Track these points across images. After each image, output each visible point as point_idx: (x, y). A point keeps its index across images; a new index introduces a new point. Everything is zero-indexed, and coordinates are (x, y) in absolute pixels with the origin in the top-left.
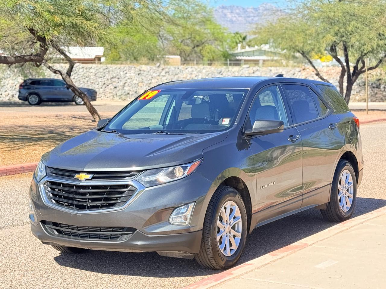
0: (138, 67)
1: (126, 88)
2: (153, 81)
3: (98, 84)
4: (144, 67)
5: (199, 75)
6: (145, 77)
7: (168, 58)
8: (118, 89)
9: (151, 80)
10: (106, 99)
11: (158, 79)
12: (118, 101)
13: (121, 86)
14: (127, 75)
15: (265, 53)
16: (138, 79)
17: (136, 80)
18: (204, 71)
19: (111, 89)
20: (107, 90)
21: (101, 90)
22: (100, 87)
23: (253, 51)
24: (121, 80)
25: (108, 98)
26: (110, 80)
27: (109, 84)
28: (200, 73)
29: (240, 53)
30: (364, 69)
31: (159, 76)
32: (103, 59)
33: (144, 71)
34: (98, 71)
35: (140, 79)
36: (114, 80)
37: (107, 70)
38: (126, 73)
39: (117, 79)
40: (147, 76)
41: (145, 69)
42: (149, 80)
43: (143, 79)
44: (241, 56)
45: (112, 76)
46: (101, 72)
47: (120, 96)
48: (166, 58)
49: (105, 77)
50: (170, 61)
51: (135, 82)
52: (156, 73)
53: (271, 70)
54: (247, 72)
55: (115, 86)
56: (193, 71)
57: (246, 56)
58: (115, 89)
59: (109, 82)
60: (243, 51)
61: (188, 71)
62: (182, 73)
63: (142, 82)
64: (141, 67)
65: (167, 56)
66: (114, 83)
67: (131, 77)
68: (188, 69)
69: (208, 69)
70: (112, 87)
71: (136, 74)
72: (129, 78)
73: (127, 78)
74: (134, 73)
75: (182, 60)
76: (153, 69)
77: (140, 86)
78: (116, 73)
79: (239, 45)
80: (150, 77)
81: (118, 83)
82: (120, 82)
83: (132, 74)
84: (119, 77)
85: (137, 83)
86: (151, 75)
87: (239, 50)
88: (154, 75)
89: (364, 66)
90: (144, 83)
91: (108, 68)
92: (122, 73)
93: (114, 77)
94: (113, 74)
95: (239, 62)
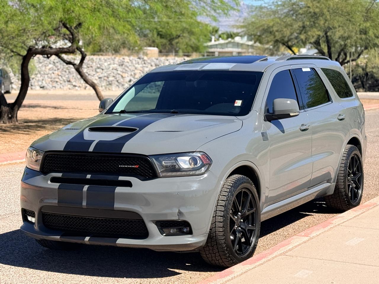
0: (121, 59)
1: (110, 79)
2: (136, 71)
4: (127, 59)
6: (128, 67)
7: (146, 49)
8: (103, 79)
9: (134, 70)
11: (141, 70)
13: (105, 76)
14: (111, 66)
15: (238, 45)
16: (121, 70)
19: (96, 79)
23: (227, 43)
24: (105, 70)
26: (94, 71)
27: (94, 75)
29: (214, 45)
30: (346, 61)
31: (141, 67)
33: (128, 62)
35: (124, 71)
36: (98, 70)
37: (92, 61)
38: (110, 64)
39: (101, 70)
42: (131, 72)
43: (126, 70)
44: (214, 48)
45: (96, 67)
47: (104, 86)
48: (144, 49)
49: (90, 68)
50: (149, 52)
51: (119, 72)
52: (139, 64)
55: (100, 76)
57: (220, 48)
58: (100, 79)
59: (94, 73)
60: (217, 43)
63: (125, 73)
64: (124, 59)
65: (145, 48)
66: (98, 74)
67: (115, 68)
70: (97, 78)
71: (119, 65)
72: (113, 69)
73: (111, 68)
74: (117, 64)
75: (160, 52)
76: (135, 61)
77: (124, 76)
78: (100, 64)
79: (213, 38)
80: (133, 68)
81: (102, 73)
82: (104, 72)
83: (115, 65)
84: (104, 68)
85: (121, 73)
86: (134, 66)
87: (213, 43)
88: (137, 66)
89: (346, 58)
90: (127, 73)
91: (92, 59)
92: (106, 64)
93: (98, 68)
94: (97, 65)
95: (213, 54)
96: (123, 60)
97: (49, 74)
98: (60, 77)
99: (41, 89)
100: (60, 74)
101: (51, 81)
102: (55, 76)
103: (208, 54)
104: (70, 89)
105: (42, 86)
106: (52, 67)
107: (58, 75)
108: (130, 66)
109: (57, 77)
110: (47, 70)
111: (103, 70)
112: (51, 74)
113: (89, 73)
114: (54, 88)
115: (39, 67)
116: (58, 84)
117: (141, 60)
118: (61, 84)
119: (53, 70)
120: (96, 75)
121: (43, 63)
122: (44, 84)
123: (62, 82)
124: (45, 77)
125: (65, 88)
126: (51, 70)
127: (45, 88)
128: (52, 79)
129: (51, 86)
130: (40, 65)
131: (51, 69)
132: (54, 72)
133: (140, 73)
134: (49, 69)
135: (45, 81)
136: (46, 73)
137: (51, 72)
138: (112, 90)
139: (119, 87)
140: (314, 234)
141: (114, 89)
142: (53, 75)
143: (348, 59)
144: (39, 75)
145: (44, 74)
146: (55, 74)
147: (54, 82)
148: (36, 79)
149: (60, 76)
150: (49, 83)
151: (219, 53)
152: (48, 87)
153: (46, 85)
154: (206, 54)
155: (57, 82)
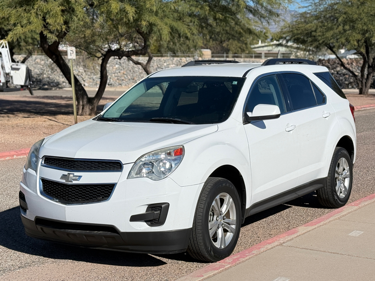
0: (179, 59)
4: (184, 59)
29: (261, 47)
38: (169, 64)
41: (185, 61)
60: (263, 45)
64: (181, 60)
71: (177, 65)
74: (175, 64)
78: (160, 64)
79: (260, 40)
87: (260, 44)
92: (165, 64)
94: (158, 66)
95: (260, 55)
98: (125, 76)
100: (125, 73)
101: (118, 79)
103: (256, 55)
106: (118, 67)
107: (124, 74)
109: (123, 75)
110: (114, 70)
112: (117, 73)
114: (120, 85)
116: (124, 82)
118: (126, 82)
119: (119, 69)
121: (111, 64)
123: (127, 80)
124: (112, 76)
127: (112, 85)
129: (117, 84)
131: (118, 69)
132: (120, 71)
134: (116, 69)
135: (113, 79)
136: (113, 72)
137: (117, 71)
140: (363, 204)
142: (119, 74)
145: (112, 73)
146: (121, 73)
147: (120, 80)
149: (126, 74)
150: (116, 81)
151: (265, 54)
152: (115, 84)
153: (113, 83)
154: (254, 55)
155: (123, 80)
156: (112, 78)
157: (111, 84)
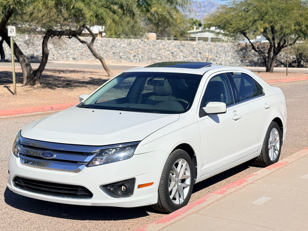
0: (129, 40)
1: (121, 54)
2: (139, 49)
3: (102, 51)
4: (133, 40)
5: (170, 46)
6: (134, 47)
7: (147, 34)
8: (115, 54)
9: (138, 49)
10: (108, 61)
11: (142, 49)
12: (116, 63)
13: (117, 52)
14: (122, 45)
15: (212, 32)
16: (129, 48)
17: (128, 49)
18: (173, 44)
19: (111, 54)
20: (109, 55)
21: (105, 55)
22: (104, 52)
24: (118, 48)
25: (109, 61)
26: (110, 48)
27: (110, 51)
28: (170, 45)
29: (195, 32)
31: (143, 46)
32: (104, 34)
33: (133, 43)
34: (102, 42)
35: (131, 49)
36: (113, 48)
37: (109, 41)
38: (121, 44)
39: (115, 48)
40: (135, 46)
41: (134, 42)
42: (136, 49)
43: (132, 48)
44: (195, 34)
45: (111, 46)
46: (105, 43)
47: (117, 59)
49: (107, 46)
50: (149, 36)
51: (127, 50)
52: (141, 44)
53: (217, 44)
54: (201, 45)
55: (114, 52)
56: (166, 44)
58: (114, 54)
59: (110, 50)
60: (198, 31)
61: (163, 43)
62: (159, 45)
63: (132, 50)
66: (113, 51)
67: (125, 47)
68: (162, 42)
69: (175, 43)
70: (112, 53)
71: (128, 45)
72: (123, 47)
73: (122, 47)
74: (126, 44)
75: (157, 36)
76: (139, 42)
77: (130, 52)
78: (114, 44)
79: (195, 27)
80: (137, 47)
81: (116, 50)
82: (117, 50)
83: (125, 45)
84: (117, 46)
85: (129, 50)
86: (138, 46)
87: (195, 30)
88: (139, 45)
89: (285, 43)
90: (133, 50)
91: (109, 40)
92: (118, 44)
93: (113, 46)
94: (112, 45)
95: (195, 38)
96: (131, 41)
97: (79, 50)
99: (73, 60)
101: (80, 55)
102: (83, 51)
103: (190, 38)
104: (93, 61)
105: (74, 58)
107: (85, 51)
108: (135, 45)
109: (85, 52)
110: (78, 47)
111: (116, 47)
113: (106, 50)
114: (82, 60)
115: (73, 45)
116: (85, 57)
117: (143, 41)
118: (87, 57)
119: (82, 47)
120: (111, 52)
121: (75, 42)
122: (75, 56)
124: (76, 51)
125: (90, 60)
126: (80, 47)
128: (81, 53)
129: (80, 58)
130: (73, 43)
132: (83, 48)
133: (142, 50)
134: (79, 46)
135: (76, 55)
136: (77, 49)
137: (80, 48)
138: (122, 62)
139: (127, 60)
141: (123, 62)
143: (286, 44)
144: (72, 51)
145: (76, 50)
146: (83, 50)
147: (82, 55)
148: (70, 53)
149: (87, 51)
150: (79, 56)
151: (199, 38)
152: (78, 59)
153: (76, 57)
154: (189, 38)
155: (84, 55)
156: (76, 53)
157: (75, 59)
